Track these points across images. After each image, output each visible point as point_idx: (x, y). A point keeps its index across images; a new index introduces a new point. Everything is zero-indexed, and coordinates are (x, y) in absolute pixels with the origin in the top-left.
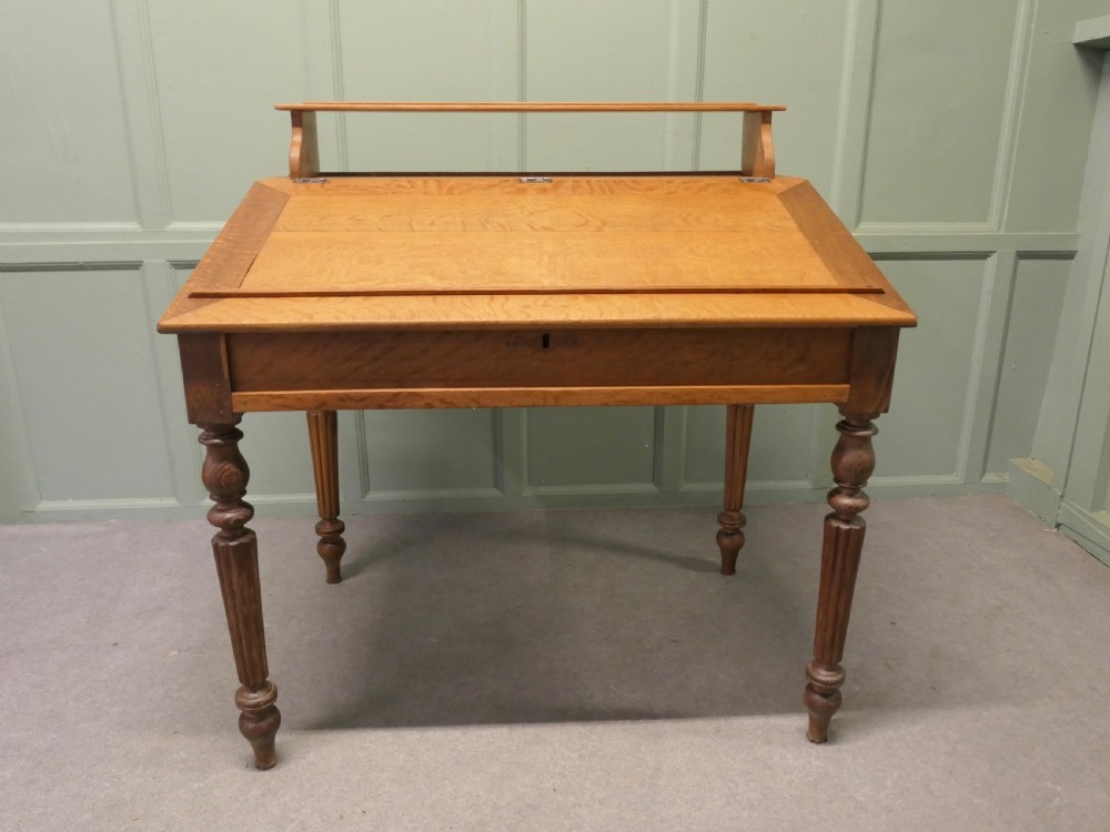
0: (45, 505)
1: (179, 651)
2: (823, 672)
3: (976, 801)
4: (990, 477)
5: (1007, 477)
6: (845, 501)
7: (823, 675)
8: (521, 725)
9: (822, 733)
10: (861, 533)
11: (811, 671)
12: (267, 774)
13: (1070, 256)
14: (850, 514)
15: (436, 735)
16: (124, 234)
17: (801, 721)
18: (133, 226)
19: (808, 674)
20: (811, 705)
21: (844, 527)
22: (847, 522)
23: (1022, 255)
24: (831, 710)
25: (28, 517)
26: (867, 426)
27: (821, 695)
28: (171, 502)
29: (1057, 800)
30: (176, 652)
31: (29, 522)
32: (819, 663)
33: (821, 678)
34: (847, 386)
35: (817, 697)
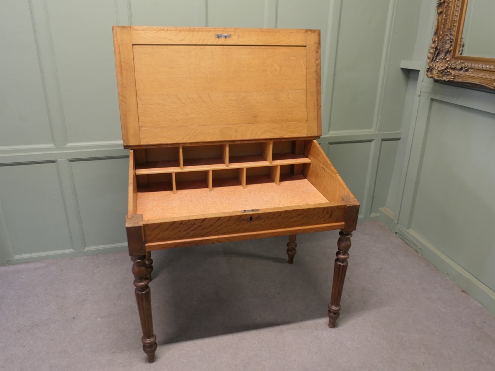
0: (17, 257)
1: (101, 318)
2: (334, 307)
3: (382, 342)
4: (373, 215)
5: (378, 214)
6: (342, 256)
7: (334, 308)
8: (235, 333)
9: (333, 324)
10: (346, 266)
11: (330, 307)
12: (153, 364)
13: (399, 139)
14: (344, 260)
15: (207, 341)
16: (48, 149)
17: (326, 320)
18: (51, 145)
19: (329, 307)
20: (330, 317)
21: (342, 264)
22: (343, 262)
23: (383, 140)
24: (337, 318)
25: (10, 263)
26: (349, 235)
27: (334, 314)
28: (71, 251)
29: (405, 339)
30: (100, 319)
31: (11, 264)
32: (332, 304)
33: (333, 309)
34: (343, 223)
35: (332, 314)
